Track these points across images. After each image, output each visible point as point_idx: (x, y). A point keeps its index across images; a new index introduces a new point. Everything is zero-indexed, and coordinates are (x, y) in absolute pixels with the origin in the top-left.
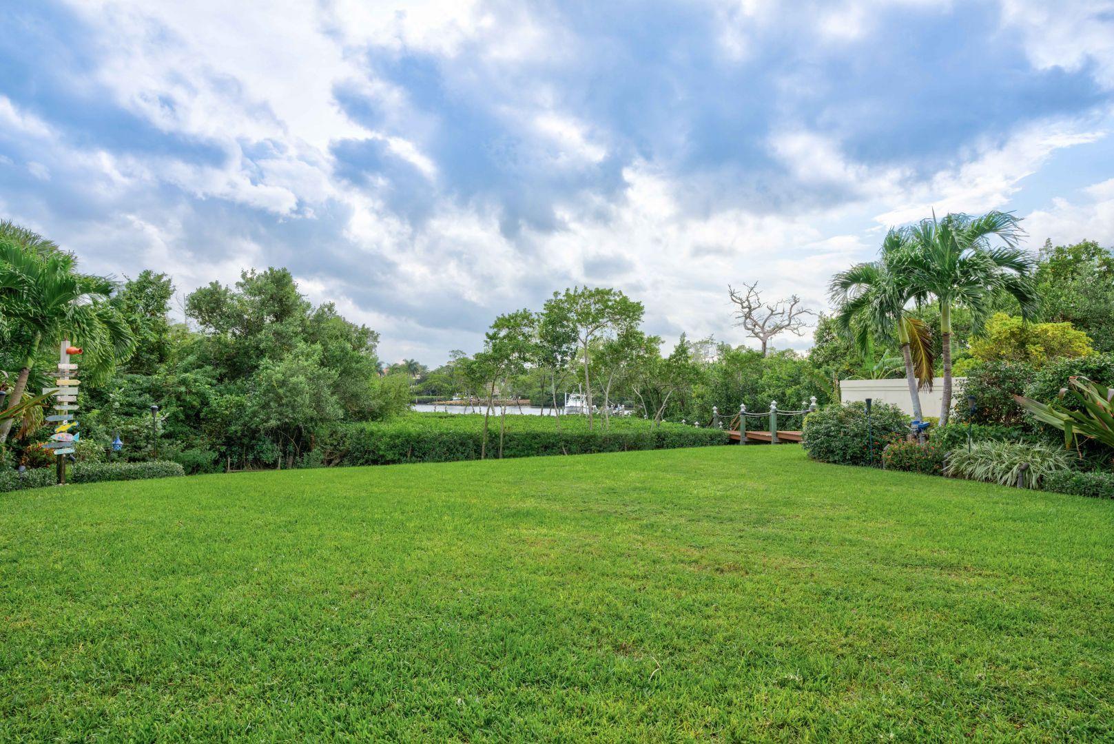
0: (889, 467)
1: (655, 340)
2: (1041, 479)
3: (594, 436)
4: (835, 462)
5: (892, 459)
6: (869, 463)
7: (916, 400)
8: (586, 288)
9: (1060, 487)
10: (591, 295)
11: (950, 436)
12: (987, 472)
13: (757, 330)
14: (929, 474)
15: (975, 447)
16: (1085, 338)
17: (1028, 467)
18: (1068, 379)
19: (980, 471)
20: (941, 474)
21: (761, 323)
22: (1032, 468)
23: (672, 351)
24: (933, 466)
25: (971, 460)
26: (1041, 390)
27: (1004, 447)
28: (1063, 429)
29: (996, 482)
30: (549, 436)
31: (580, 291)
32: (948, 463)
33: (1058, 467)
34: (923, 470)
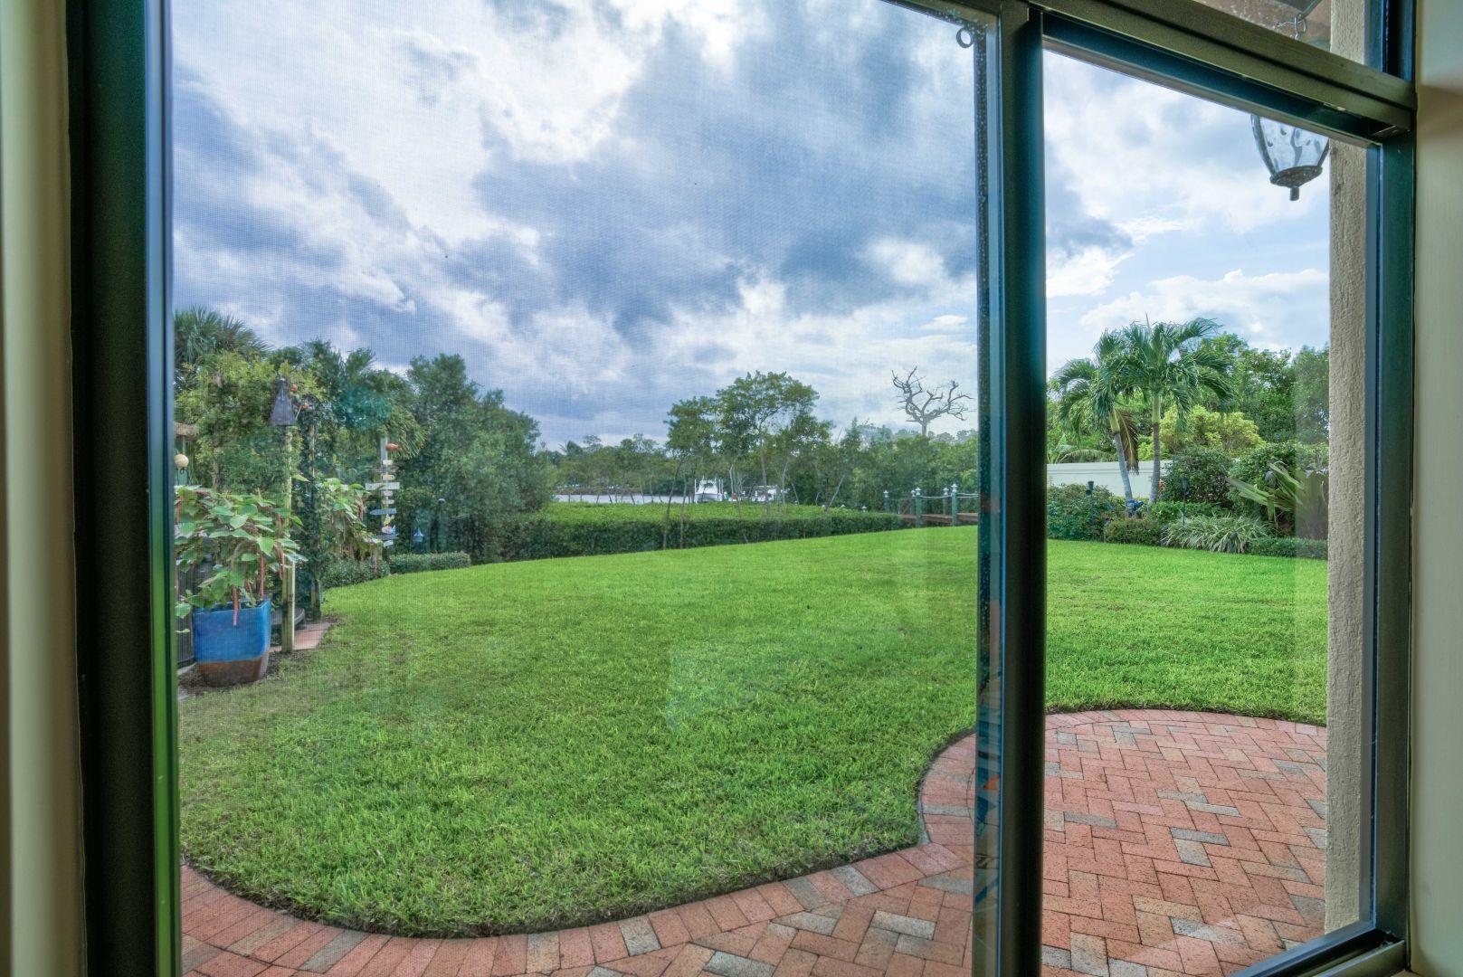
0: (1110, 541)
1: (827, 425)
2: (1247, 545)
3: (772, 523)
4: (1057, 538)
5: (1115, 533)
6: (1090, 538)
7: (1127, 482)
8: (758, 373)
9: (1265, 551)
10: (764, 381)
11: (1164, 512)
12: (1200, 541)
13: (918, 414)
14: (1149, 545)
15: (1188, 521)
16: (1252, 426)
17: (1236, 536)
18: (1265, 463)
19: (1194, 541)
20: (1159, 545)
21: (921, 408)
22: (1239, 536)
23: (843, 436)
24: (1153, 538)
25: (1186, 532)
26: (1245, 472)
27: (1214, 522)
28: (1266, 504)
29: (1208, 550)
30: (731, 523)
31: (753, 377)
32: (1165, 535)
33: (1260, 536)
34: (1142, 542)
